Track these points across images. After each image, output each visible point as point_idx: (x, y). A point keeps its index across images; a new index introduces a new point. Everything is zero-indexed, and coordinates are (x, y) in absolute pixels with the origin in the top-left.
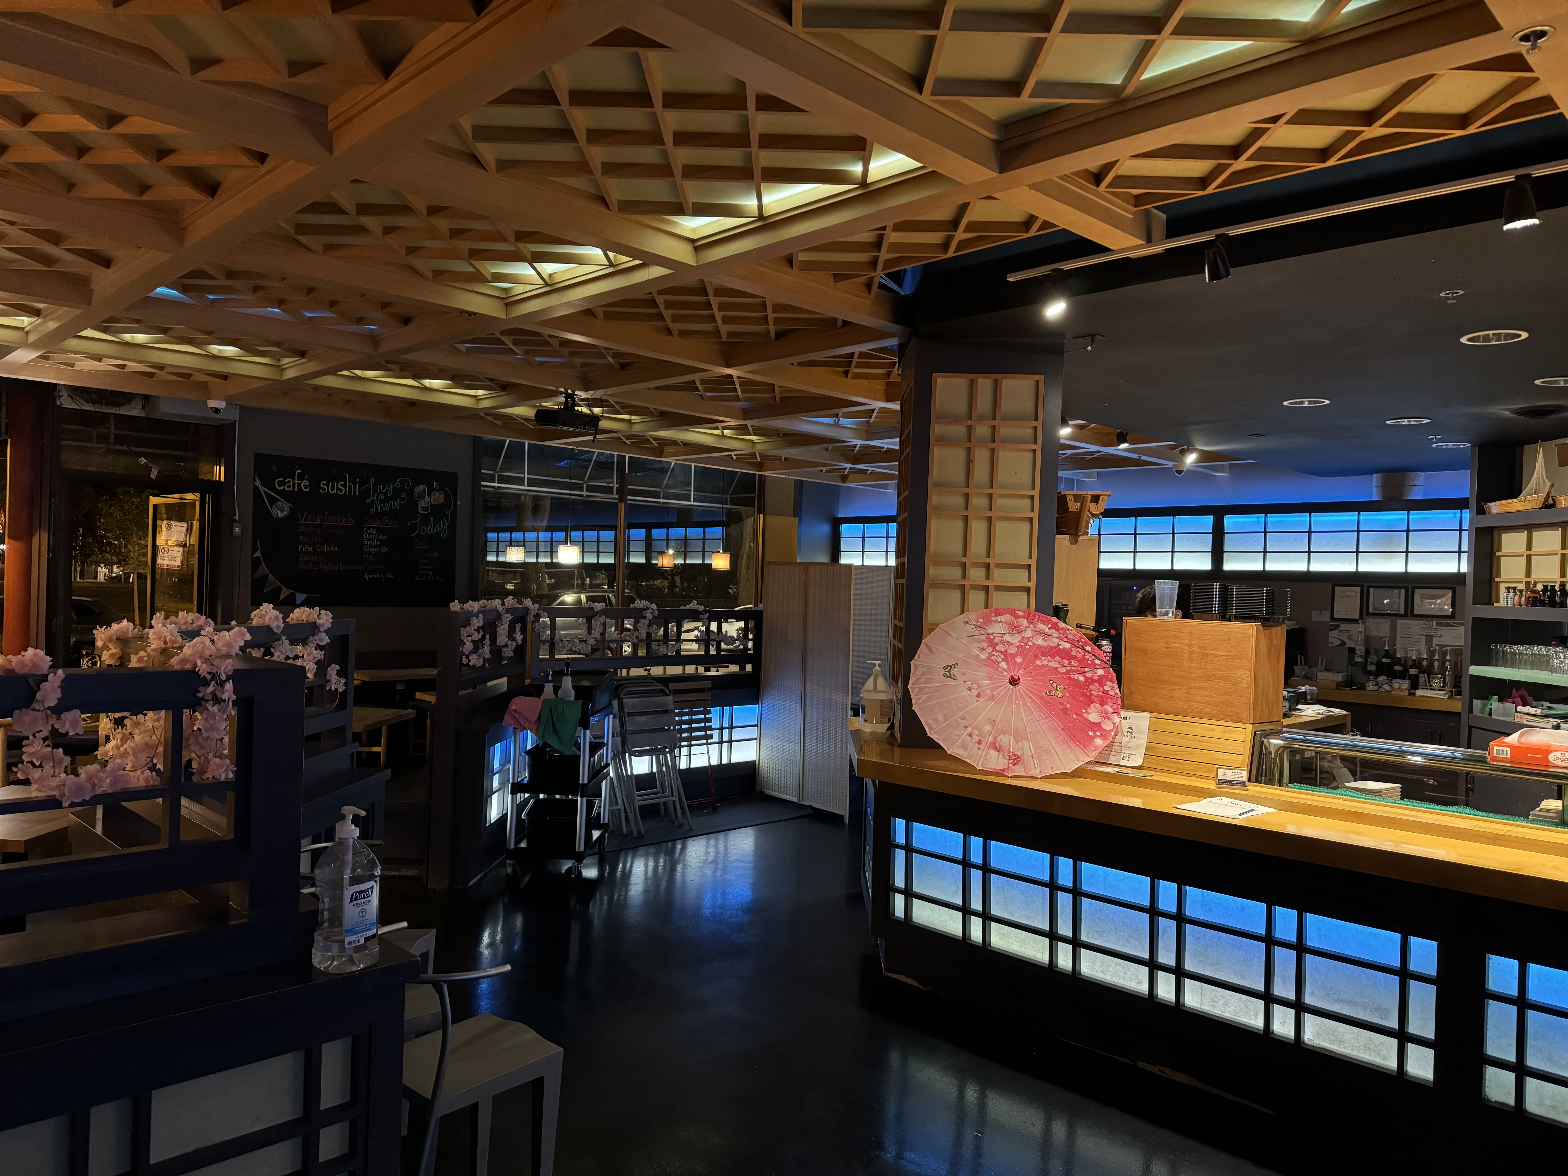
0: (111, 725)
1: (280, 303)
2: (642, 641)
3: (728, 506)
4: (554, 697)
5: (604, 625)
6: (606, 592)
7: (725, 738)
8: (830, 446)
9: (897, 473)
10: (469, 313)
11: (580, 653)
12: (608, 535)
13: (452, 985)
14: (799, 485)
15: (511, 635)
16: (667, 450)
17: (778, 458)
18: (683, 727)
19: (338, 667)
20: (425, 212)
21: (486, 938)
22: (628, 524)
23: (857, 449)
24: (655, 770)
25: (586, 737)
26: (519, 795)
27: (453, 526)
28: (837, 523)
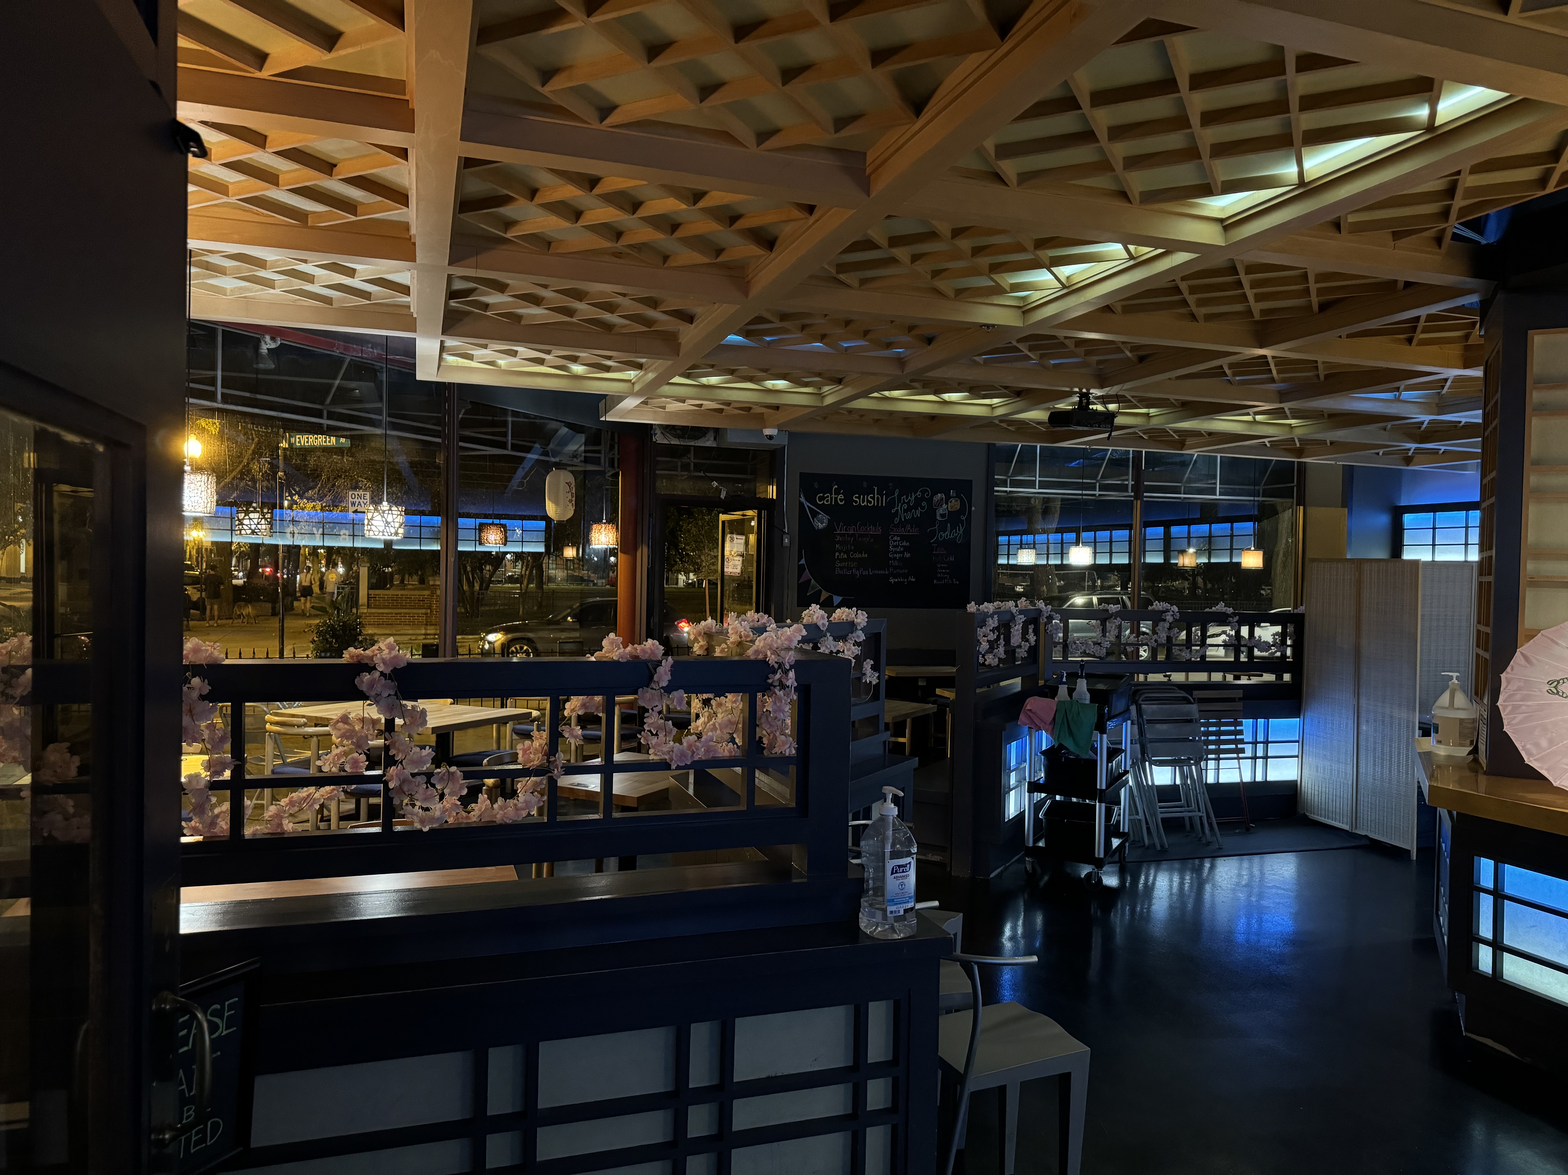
0: (700, 705)
1: (822, 338)
2: (1162, 645)
3: (1260, 499)
4: (1069, 699)
5: (1120, 627)
6: (1119, 593)
7: (1260, 753)
8: (1389, 425)
9: (1480, 451)
10: (988, 326)
11: (1094, 656)
12: (1121, 534)
13: (982, 966)
14: (1349, 471)
15: (1024, 638)
16: (1189, 441)
17: (1324, 442)
18: (1210, 738)
19: (872, 662)
20: (949, 235)
21: (1007, 931)
22: (1145, 522)
23: (1424, 426)
24: (1178, 782)
25: (1103, 742)
26: (1035, 793)
27: (967, 532)
28: (1397, 513)
